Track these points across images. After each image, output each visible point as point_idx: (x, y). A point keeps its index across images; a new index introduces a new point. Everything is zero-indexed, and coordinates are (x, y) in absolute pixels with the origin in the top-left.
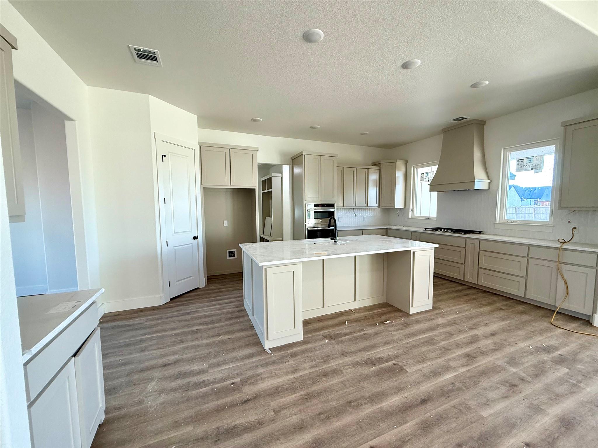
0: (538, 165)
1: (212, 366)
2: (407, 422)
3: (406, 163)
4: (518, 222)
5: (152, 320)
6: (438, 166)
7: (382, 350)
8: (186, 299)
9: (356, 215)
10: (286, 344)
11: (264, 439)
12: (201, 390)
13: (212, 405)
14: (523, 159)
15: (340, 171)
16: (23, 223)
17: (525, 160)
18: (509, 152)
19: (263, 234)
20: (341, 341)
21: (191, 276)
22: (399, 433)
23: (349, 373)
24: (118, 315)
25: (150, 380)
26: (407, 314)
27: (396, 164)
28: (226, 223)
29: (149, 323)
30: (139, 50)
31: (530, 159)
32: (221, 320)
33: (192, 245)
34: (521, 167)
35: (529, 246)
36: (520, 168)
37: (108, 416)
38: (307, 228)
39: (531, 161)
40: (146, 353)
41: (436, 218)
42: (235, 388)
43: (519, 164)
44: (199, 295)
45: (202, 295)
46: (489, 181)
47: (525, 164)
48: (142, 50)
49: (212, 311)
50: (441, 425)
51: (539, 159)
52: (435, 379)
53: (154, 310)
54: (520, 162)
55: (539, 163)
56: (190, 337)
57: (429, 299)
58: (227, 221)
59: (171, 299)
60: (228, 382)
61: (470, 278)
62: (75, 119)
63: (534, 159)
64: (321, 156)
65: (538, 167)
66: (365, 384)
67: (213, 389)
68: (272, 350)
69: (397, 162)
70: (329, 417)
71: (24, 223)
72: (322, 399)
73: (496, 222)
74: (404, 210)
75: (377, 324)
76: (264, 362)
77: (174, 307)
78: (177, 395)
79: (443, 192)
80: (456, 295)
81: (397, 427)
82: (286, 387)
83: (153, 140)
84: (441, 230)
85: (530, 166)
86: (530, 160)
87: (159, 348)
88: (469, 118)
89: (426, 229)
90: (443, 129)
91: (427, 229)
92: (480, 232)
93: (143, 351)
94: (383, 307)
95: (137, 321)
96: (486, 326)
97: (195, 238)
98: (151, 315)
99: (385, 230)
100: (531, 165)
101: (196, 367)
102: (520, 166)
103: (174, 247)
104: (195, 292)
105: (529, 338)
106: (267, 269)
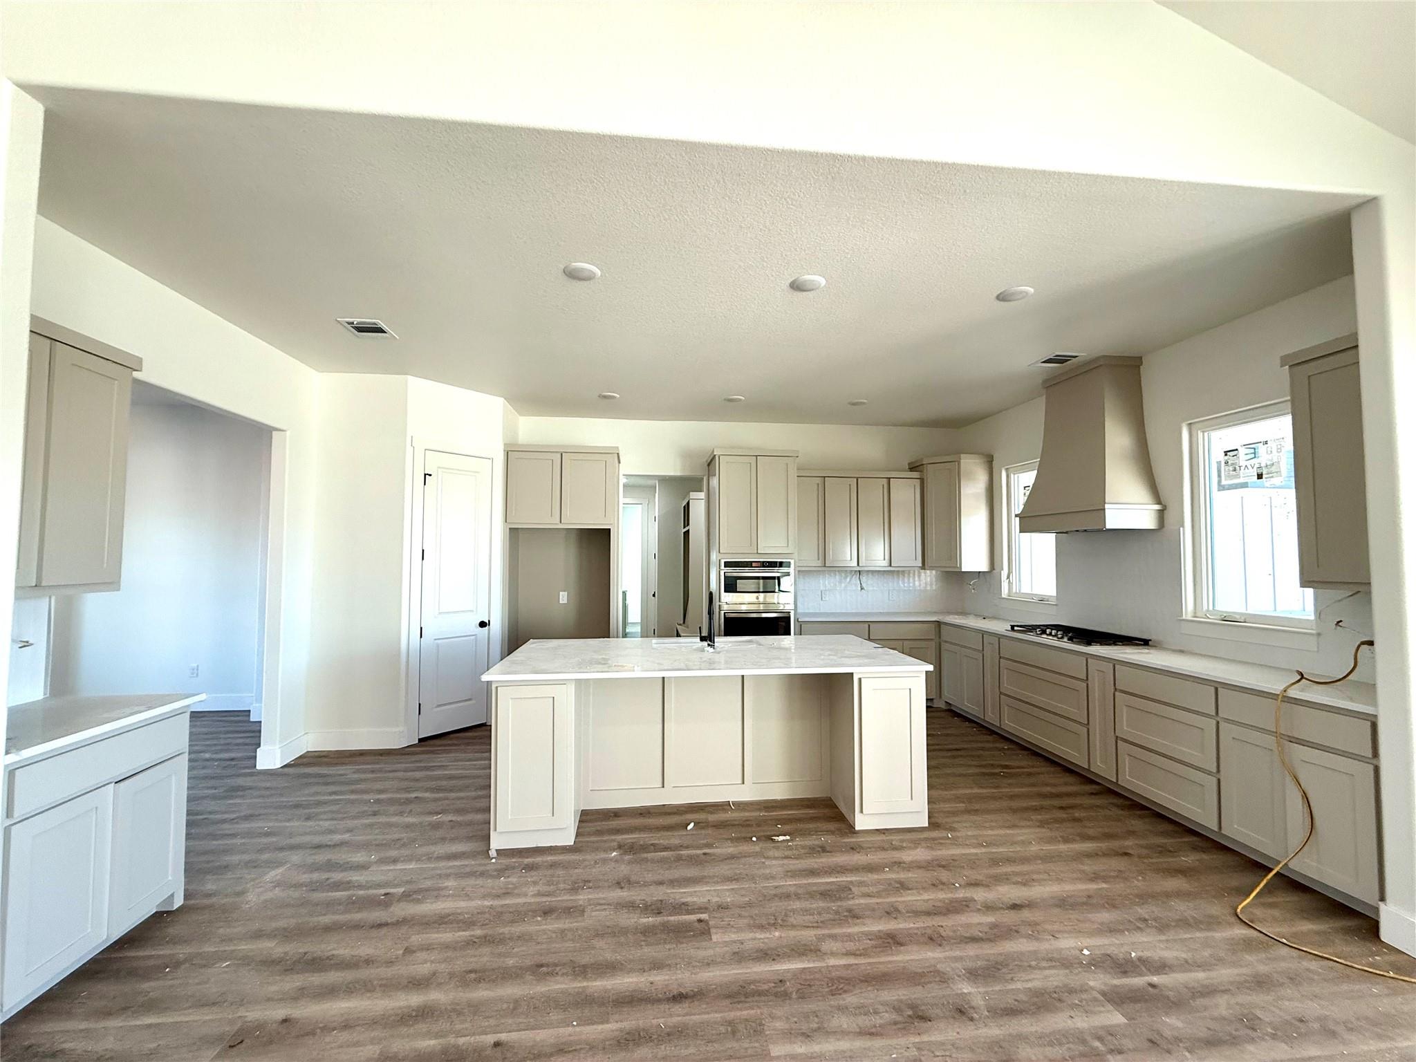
0: (1273, 464)
1: (381, 861)
2: (607, 1022)
3: (990, 462)
4: (1238, 617)
5: (364, 771)
6: (1036, 472)
7: (707, 890)
8: (449, 742)
9: (864, 585)
10: (535, 846)
11: (351, 985)
12: (334, 894)
13: (327, 919)
14: (1237, 450)
15: (816, 486)
16: (115, 592)
17: (1242, 451)
18: (1203, 432)
19: (684, 622)
20: (646, 860)
21: (470, 700)
22: (570, 1035)
23: (595, 917)
24: (324, 756)
25: (280, 864)
26: (851, 828)
27: (959, 464)
28: (563, 597)
29: (356, 776)
30: (353, 323)
31: (1253, 448)
32: (468, 787)
33: (476, 639)
34: (1235, 470)
35: (1218, 687)
36: (1231, 472)
37: (188, 902)
38: (722, 612)
39: (1255, 453)
40: (310, 823)
41: (1054, 600)
42: (387, 901)
43: (1230, 463)
44: (475, 738)
45: (480, 739)
46: (1157, 507)
47: (1243, 463)
48: (355, 323)
49: (469, 769)
50: (662, 1045)
51: (1274, 450)
52: (751, 965)
53: (381, 755)
54: (1229, 457)
55: (1275, 460)
56: (392, 809)
57: (912, 799)
58: (566, 593)
59: (420, 740)
60: (383, 891)
61: (1101, 767)
62: (284, 428)
63: (1262, 449)
64: (756, 456)
65: (1273, 469)
66: (599, 943)
67: (350, 897)
68: (500, 852)
69: (962, 461)
70: (478, 980)
71: (118, 592)
72: (501, 949)
73: (1184, 617)
74: (988, 578)
75: (754, 839)
76: (468, 870)
77: (417, 754)
78: (296, 894)
79: (1066, 533)
80: (1034, 803)
81: (577, 1025)
82: (461, 917)
83: (409, 450)
84: (1044, 632)
85: (1255, 468)
86: (1252, 451)
87: (332, 819)
88: (1083, 354)
89: (1013, 627)
90: (1045, 381)
91: (1016, 628)
92: (1145, 643)
93: (308, 818)
94: (808, 807)
95: (341, 770)
96: (1024, 885)
97: (483, 624)
98: (368, 764)
99: (933, 626)
100: (1257, 466)
101: (359, 857)
102: (1231, 468)
103: (435, 639)
104: (475, 732)
105: (1111, 931)
106: (499, 688)
